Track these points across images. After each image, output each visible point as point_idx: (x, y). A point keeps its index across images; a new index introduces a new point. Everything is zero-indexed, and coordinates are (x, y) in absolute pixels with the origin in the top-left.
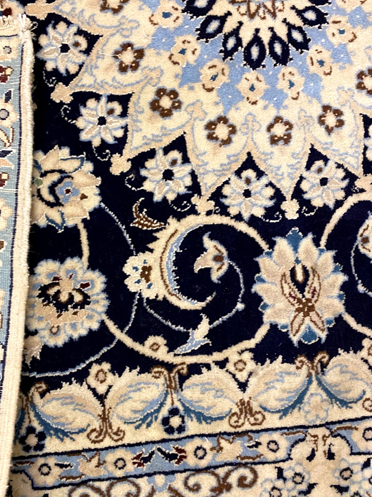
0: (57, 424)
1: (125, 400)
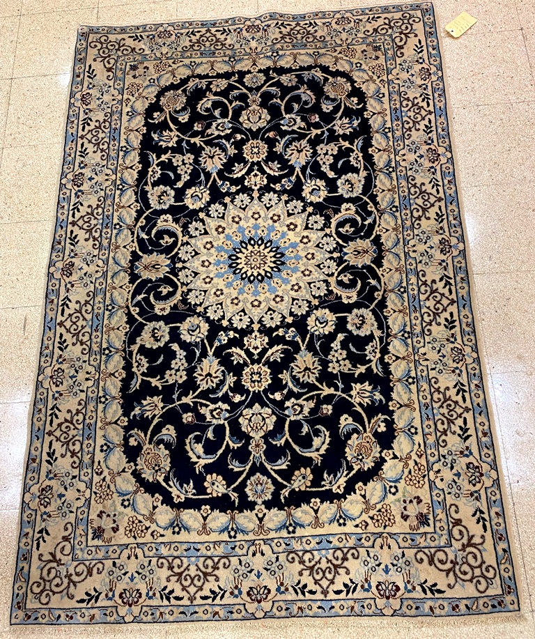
0: (124, 194)
1: (127, 213)
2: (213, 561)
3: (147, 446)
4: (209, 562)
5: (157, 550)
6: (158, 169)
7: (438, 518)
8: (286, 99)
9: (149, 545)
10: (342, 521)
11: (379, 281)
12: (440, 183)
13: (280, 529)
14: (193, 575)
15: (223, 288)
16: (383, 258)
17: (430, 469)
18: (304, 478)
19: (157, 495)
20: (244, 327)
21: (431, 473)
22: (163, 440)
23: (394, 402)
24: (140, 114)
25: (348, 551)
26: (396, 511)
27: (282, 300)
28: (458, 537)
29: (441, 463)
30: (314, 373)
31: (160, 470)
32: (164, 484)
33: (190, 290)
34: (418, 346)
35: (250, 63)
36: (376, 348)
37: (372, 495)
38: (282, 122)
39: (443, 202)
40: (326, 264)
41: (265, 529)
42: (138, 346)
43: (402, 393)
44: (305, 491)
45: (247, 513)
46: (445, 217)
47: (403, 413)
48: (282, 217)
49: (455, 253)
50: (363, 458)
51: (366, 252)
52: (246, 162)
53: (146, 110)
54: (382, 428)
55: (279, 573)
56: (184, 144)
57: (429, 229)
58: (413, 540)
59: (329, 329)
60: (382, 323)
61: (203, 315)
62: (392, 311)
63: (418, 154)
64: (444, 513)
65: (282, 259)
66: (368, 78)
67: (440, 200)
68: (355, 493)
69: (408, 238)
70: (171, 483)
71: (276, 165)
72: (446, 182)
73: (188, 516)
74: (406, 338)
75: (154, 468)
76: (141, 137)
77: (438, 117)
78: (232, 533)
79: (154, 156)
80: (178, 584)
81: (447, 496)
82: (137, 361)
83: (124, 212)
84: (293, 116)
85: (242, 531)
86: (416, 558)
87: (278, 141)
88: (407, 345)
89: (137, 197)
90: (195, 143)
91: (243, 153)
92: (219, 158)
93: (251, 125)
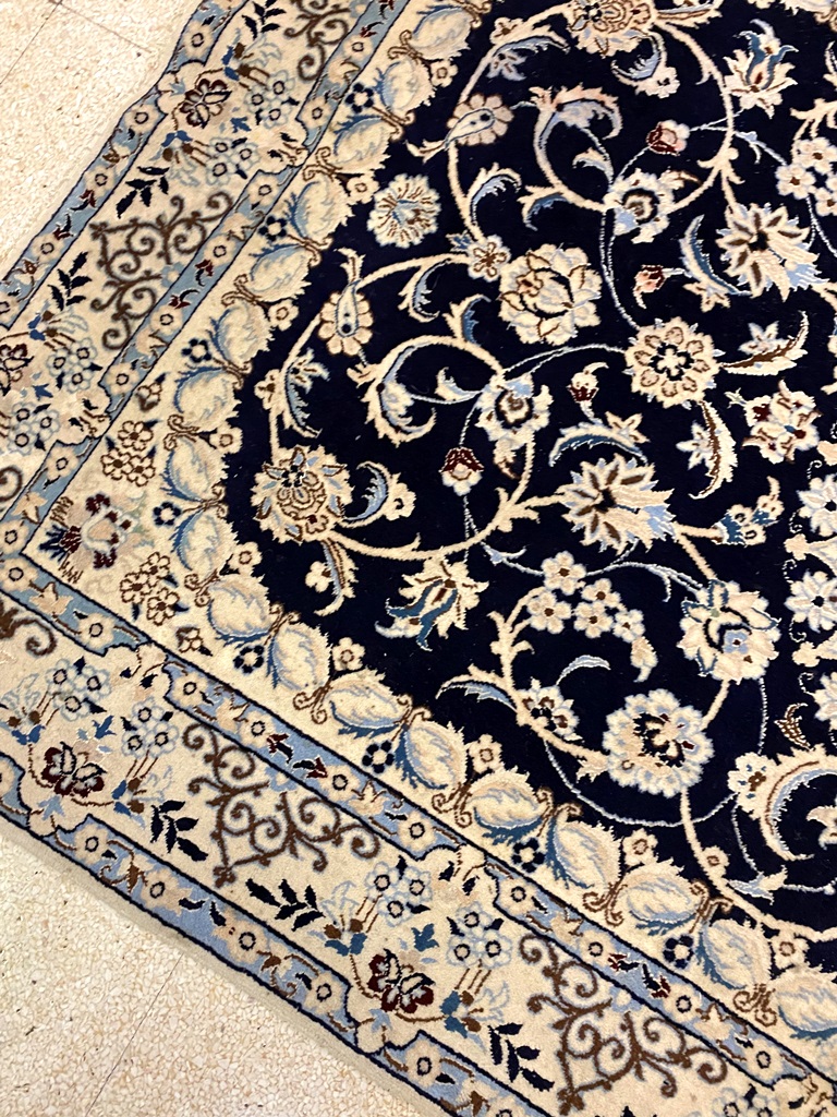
0: (564, 859)
1: (647, 889)
6: (537, 691)
8: (545, 166)
35: (325, 188)
38: (620, 229)
52: (696, 414)
53: (272, 598)
56: (498, 557)
71: (764, 337)
76: (372, 678)
79: (476, 673)
84: (620, 186)
87: (682, 280)
89: (607, 823)
90: (516, 522)
91: (657, 404)
92: (625, 482)
93: (566, 320)
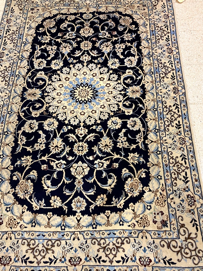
2: (52, 242)
3: (22, 180)
4: (50, 243)
5: (22, 235)
6: (39, 52)
7: (172, 223)
8: (102, 24)
9: (18, 232)
10: (121, 223)
11: (144, 105)
12: (173, 63)
13: (89, 226)
14: (40, 250)
15: (67, 105)
16: (146, 94)
17: (168, 197)
18: (102, 199)
19: (25, 206)
20: (76, 124)
21: (169, 199)
22: (31, 177)
23: (150, 163)
24: (33, 28)
25: (124, 239)
26: (150, 218)
27: (96, 112)
28: (183, 233)
29: (174, 194)
30: (110, 148)
31: (27, 193)
32: (29, 200)
33: (50, 106)
34: (163, 136)
35: (86, 9)
36: (141, 136)
37: (138, 209)
38: (99, 34)
39: (175, 71)
40: (118, 96)
41: (81, 226)
42: (22, 131)
43: (154, 159)
44: (103, 207)
45: (71, 217)
46: (175, 77)
47: (154, 168)
48: (97, 75)
49: (181, 94)
50: (133, 190)
51: (138, 91)
52: (81, 50)
53: (36, 27)
54: (144, 176)
55: (87, 250)
56: (53, 42)
57: (168, 82)
58: (159, 234)
59: (118, 126)
60: (144, 124)
61: (56, 118)
62: (150, 119)
63: (163, 50)
64: (176, 221)
65: (96, 94)
66: (140, 17)
67: (173, 70)
68: (129, 208)
69: (158, 86)
70: (33, 200)
71: (95, 52)
72: (176, 62)
73: (40, 217)
74: (156, 132)
75: (24, 192)
76: (33, 38)
77: (172, 35)
78: (63, 228)
79: (38, 46)
80: (32, 254)
81: (177, 212)
82: (20, 139)
83: (21, 70)
84: (105, 32)
85: (68, 227)
86: (161, 245)
87: (97, 42)
88: (157, 136)
89: (28, 63)
90: (58, 41)
91: (80, 46)
92: (69, 48)
93: (85, 35)
